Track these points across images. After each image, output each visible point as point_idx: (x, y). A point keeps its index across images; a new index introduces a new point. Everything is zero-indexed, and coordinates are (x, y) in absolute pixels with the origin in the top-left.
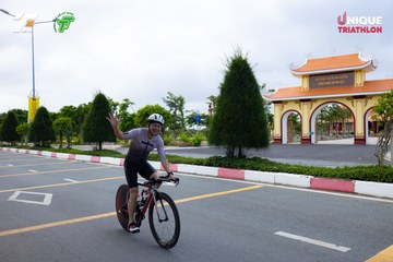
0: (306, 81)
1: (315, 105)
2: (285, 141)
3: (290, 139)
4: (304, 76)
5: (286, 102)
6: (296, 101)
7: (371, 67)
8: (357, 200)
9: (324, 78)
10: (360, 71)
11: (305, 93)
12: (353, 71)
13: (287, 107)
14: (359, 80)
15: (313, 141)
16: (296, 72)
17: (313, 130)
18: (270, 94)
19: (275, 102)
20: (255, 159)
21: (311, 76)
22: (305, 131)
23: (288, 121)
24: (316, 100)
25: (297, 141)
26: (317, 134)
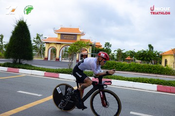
1: (62, 46)
2: (49, 59)
3: (51, 59)
4: (59, 34)
5: (51, 43)
6: (55, 44)
7: (83, 34)
8: (58, 80)
9: (66, 36)
10: (79, 35)
11: (59, 40)
12: (76, 35)
13: (51, 46)
14: (78, 39)
15: (60, 60)
16: (56, 31)
17: (61, 56)
18: (44, 39)
19: (46, 43)
20: (26, 65)
21: (61, 34)
22: (58, 56)
23: (52, 51)
24: (62, 44)
25: (54, 60)
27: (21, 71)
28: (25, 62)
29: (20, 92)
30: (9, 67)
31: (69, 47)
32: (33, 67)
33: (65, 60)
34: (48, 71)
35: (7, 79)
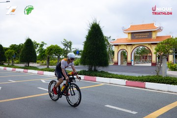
0: (130, 35)
1: (134, 47)
2: (119, 64)
3: (122, 63)
4: (129, 33)
5: (120, 45)
6: (125, 45)
7: (160, 30)
8: (146, 91)
9: (138, 34)
10: (155, 31)
11: (129, 41)
12: (151, 32)
13: (121, 48)
14: (154, 36)
15: (132, 64)
16: (125, 31)
17: (133, 59)
18: (113, 41)
19: (115, 45)
20: (102, 72)
21: (132, 33)
22: (129, 59)
23: (121, 54)
24: (134, 45)
25: (125, 64)
26: (134, 61)
27: (98, 79)
28: (100, 69)
29: (108, 106)
30: (85, 75)
31: (141, 47)
32: (109, 74)
33: (137, 63)
34: (129, 79)
35: (87, 88)
